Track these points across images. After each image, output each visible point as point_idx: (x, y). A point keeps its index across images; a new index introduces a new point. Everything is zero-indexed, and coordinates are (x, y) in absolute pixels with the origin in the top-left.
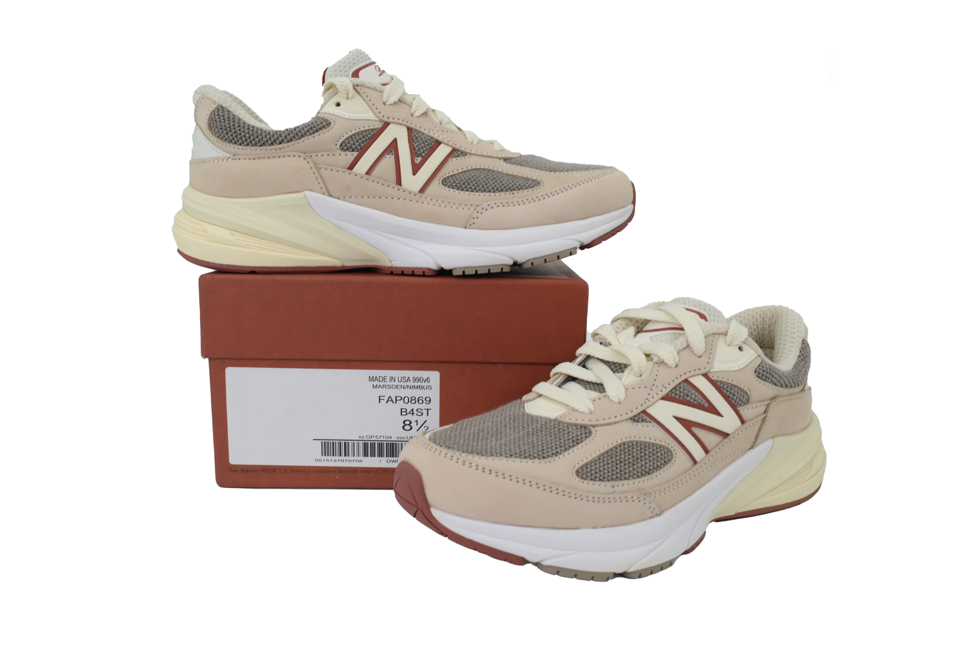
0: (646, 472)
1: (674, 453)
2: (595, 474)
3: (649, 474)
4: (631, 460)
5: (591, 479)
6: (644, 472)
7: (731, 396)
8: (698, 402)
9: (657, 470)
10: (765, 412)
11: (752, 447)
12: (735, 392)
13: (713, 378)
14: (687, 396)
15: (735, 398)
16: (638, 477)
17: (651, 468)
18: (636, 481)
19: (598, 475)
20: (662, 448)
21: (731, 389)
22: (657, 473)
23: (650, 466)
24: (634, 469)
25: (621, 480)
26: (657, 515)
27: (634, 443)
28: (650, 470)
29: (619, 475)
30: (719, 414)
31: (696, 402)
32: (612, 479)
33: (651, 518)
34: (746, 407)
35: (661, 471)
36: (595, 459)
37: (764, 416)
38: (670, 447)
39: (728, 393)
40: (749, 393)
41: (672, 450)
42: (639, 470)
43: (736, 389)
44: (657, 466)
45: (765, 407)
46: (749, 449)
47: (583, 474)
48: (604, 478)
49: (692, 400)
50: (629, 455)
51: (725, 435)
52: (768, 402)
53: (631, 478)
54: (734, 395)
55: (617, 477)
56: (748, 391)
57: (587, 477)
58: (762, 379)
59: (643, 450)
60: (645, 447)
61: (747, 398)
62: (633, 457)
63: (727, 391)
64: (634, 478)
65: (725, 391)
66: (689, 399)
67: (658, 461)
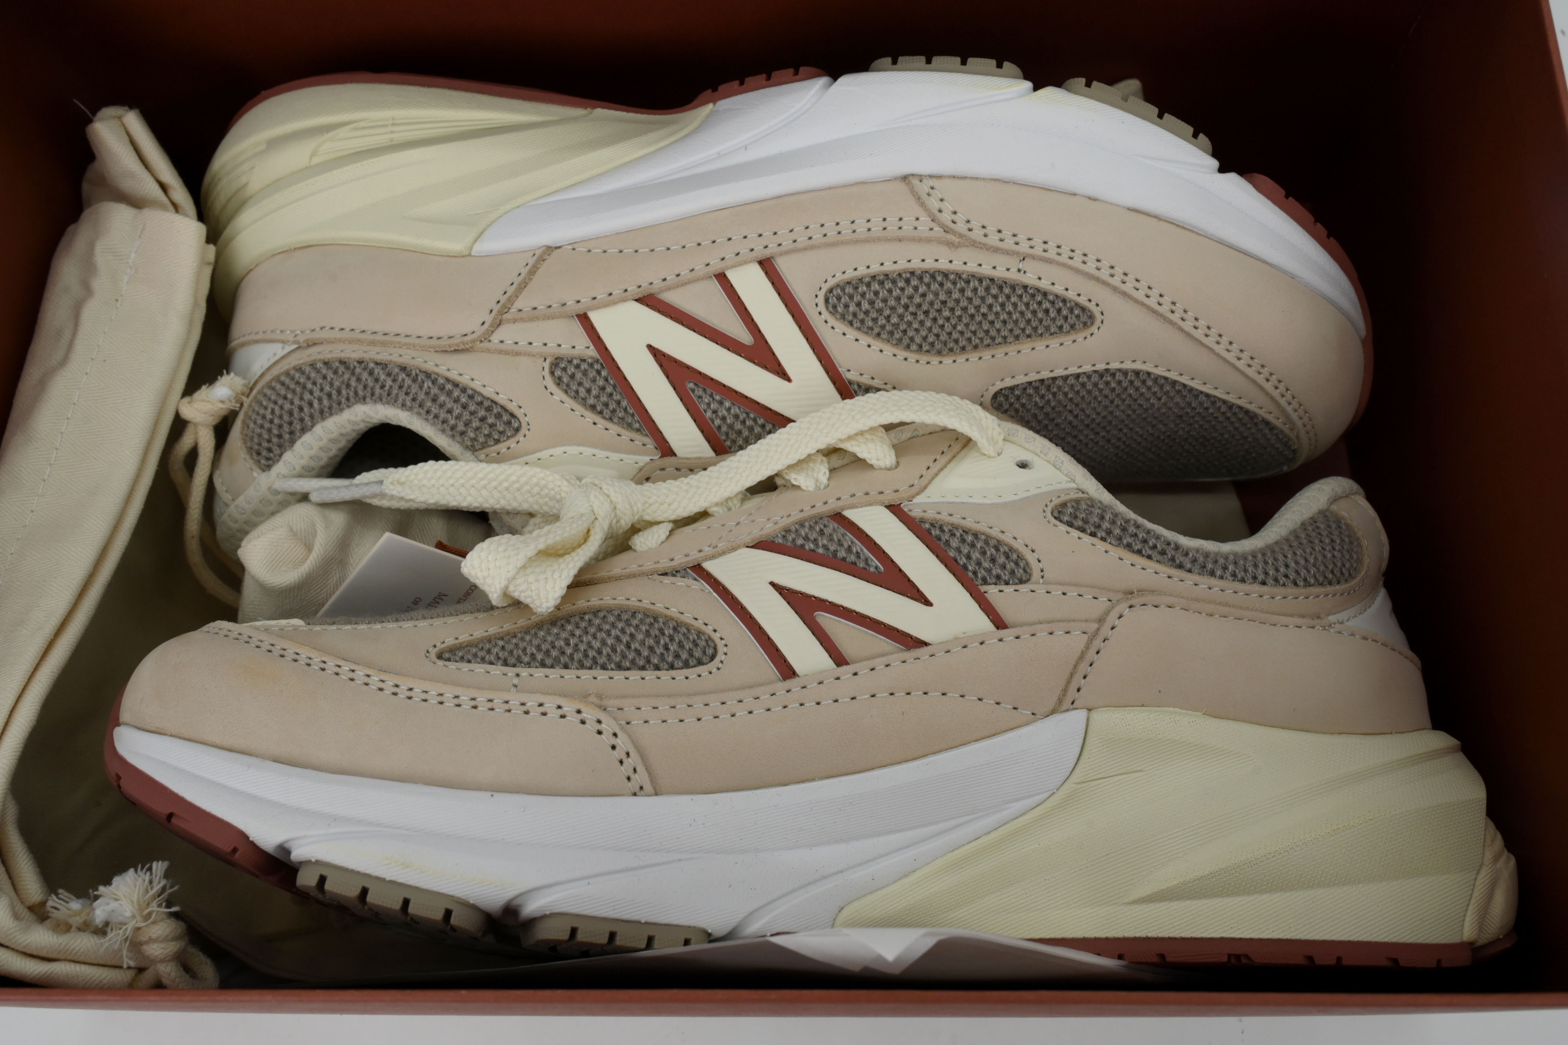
0: (921, 278)
1: (821, 300)
2: (1051, 310)
3: (912, 273)
4: (946, 313)
5: (1064, 301)
6: (927, 279)
7: (609, 390)
8: (711, 396)
9: (887, 275)
10: (499, 325)
11: (550, 249)
12: (597, 397)
13: (648, 440)
14: (736, 417)
15: (601, 383)
16: (946, 275)
17: (901, 284)
18: (957, 266)
19: (1046, 305)
20: (850, 318)
21: (606, 405)
22: (888, 267)
23: (902, 289)
24: (949, 292)
25: (992, 280)
26: (921, 178)
27: (914, 347)
28: (908, 281)
29: (994, 291)
30: (656, 353)
31: (718, 398)
32: (1013, 288)
33: (939, 177)
34: (565, 350)
35: (875, 268)
36: (1029, 339)
37: (505, 316)
38: (826, 315)
39: (617, 397)
40: (549, 382)
41: (822, 307)
42: (935, 287)
43: (591, 401)
44: (881, 283)
45: (495, 338)
46: (556, 248)
47: (1078, 316)
48: (1033, 296)
49: (727, 404)
50: (942, 327)
51: (650, 301)
52: (486, 344)
53: (964, 276)
54: (603, 389)
55: (1001, 288)
56: (552, 387)
57: (1071, 310)
58: (502, 407)
59: (903, 327)
60: (891, 333)
61: (558, 373)
62: (935, 320)
63: (618, 403)
64: (959, 275)
65: (624, 403)
66: (735, 410)
67: (876, 293)
